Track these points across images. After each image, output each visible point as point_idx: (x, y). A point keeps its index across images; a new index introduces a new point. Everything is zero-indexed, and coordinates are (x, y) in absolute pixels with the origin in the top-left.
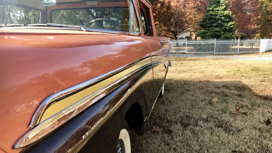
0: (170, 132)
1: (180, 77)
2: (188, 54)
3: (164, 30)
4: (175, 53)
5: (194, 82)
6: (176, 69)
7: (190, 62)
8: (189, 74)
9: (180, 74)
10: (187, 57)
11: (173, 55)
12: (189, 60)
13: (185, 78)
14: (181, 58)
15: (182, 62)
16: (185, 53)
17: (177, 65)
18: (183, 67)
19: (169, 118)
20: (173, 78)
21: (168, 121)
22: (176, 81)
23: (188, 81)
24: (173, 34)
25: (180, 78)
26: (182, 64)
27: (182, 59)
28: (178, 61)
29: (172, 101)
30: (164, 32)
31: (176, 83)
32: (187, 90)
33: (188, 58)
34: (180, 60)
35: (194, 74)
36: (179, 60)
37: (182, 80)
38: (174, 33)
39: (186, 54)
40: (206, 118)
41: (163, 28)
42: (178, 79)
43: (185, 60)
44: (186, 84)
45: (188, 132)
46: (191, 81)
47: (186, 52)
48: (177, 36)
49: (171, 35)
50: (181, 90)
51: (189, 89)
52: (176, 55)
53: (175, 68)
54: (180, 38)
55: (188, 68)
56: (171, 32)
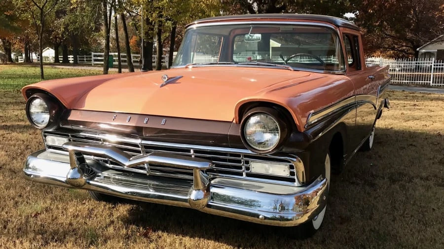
0: (372, 185)
1: (406, 126)
2: (435, 87)
3: (391, 36)
4: (408, 85)
5: (426, 135)
6: (402, 114)
7: (434, 103)
8: (424, 123)
9: (407, 122)
10: (429, 94)
11: (403, 88)
12: (432, 100)
13: (414, 128)
14: (418, 95)
15: (417, 103)
16: (428, 86)
17: (406, 107)
18: (416, 112)
19: (374, 173)
20: (391, 128)
21: (372, 175)
22: (395, 132)
23: (417, 133)
24: (410, 44)
25: (404, 127)
26: (415, 105)
27: (419, 97)
28: (410, 100)
29: (383, 156)
30: (389, 40)
31: (396, 134)
32: (411, 145)
33: (432, 96)
34: (414, 98)
35: (432, 123)
36: (411, 98)
37: (408, 131)
38: (412, 43)
39: (432, 87)
40: (426, 176)
41: (388, 32)
42: (401, 129)
43: (423, 98)
44: (413, 138)
45: (396, 186)
46: (422, 134)
47: (431, 84)
48: (418, 49)
49: (406, 46)
50: (401, 145)
51: (414, 143)
52: (409, 88)
53: (401, 112)
54: (425, 53)
55: (425, 114)
56: (406, 40)
